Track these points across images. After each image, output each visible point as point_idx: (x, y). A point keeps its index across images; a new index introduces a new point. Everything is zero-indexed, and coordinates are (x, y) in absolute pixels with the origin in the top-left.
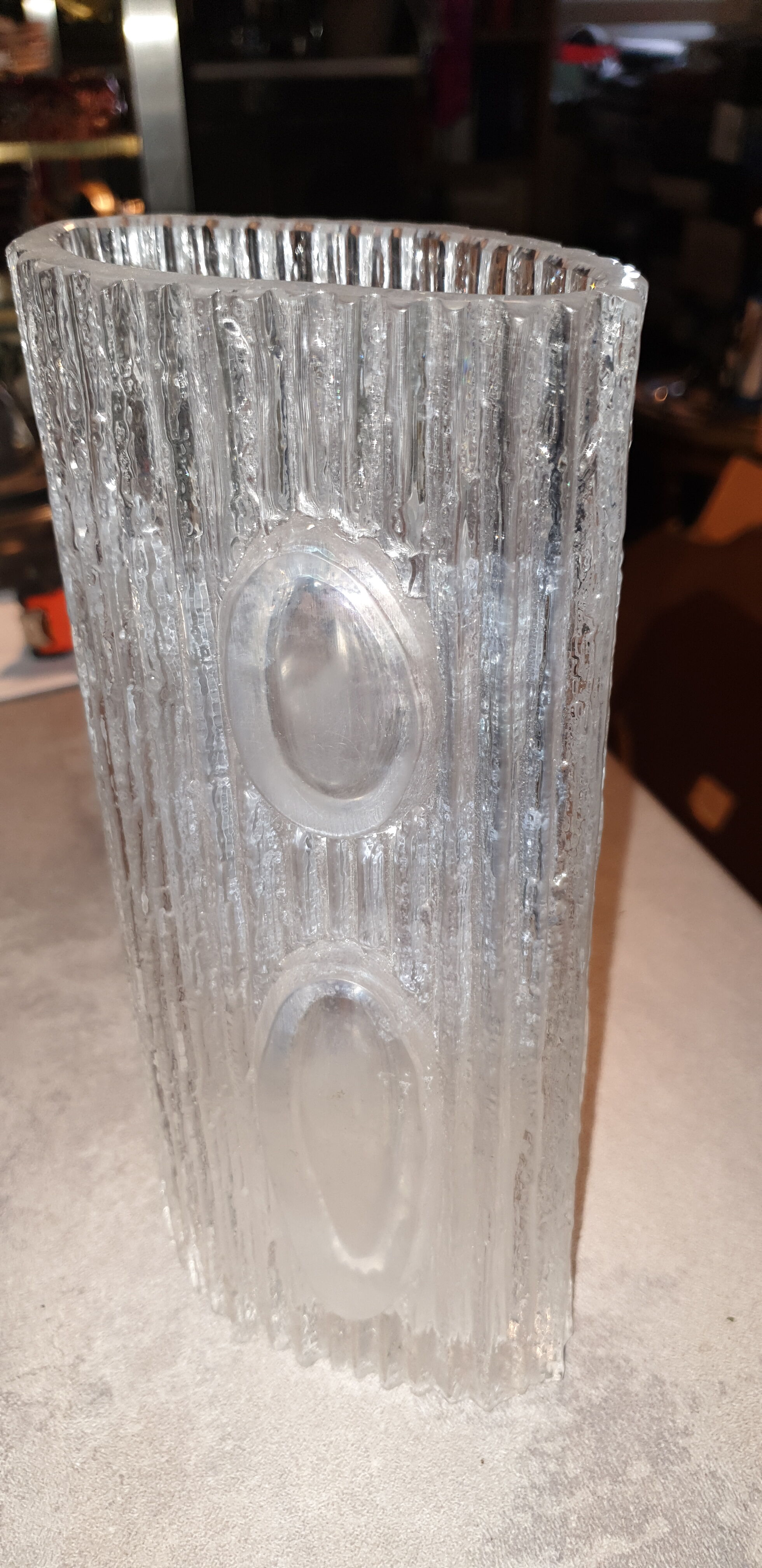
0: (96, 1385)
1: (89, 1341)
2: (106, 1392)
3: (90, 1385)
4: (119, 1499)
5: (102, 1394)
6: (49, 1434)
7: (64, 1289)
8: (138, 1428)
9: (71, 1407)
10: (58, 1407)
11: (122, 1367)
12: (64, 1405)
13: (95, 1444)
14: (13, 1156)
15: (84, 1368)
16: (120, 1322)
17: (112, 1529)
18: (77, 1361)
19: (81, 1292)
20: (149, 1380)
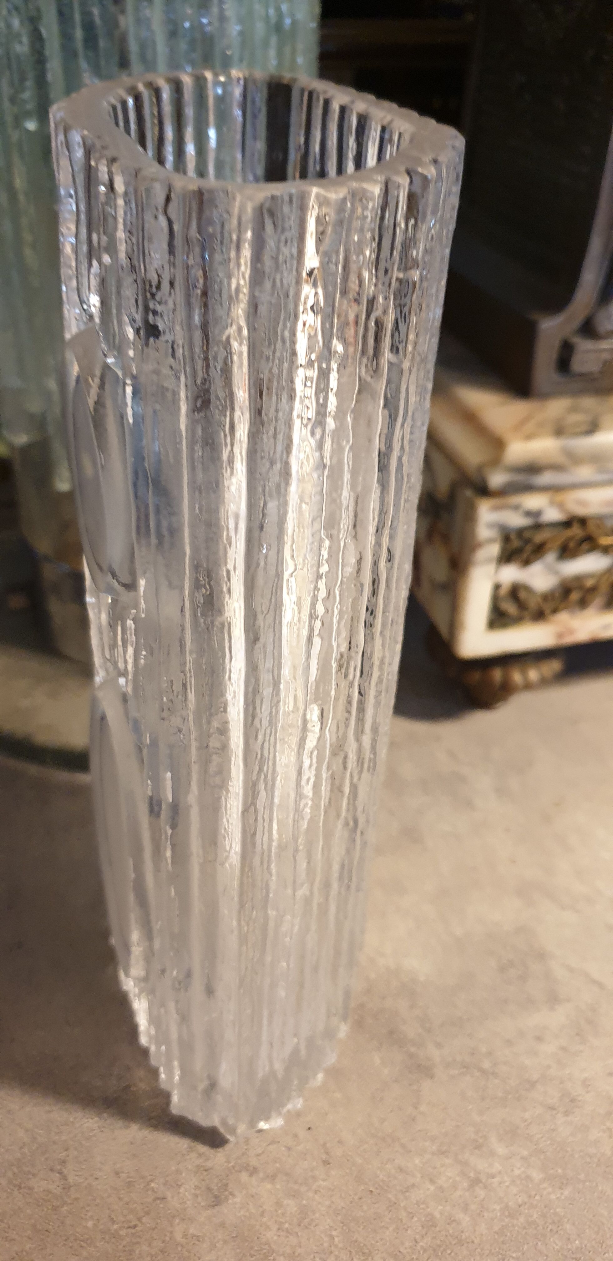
0: (226, 1190)
1: (272, 1178)
2: (217, 1201)
3: (227, 1185)
4: (116, 1226)
5: (216, 1197)
6: (184, 1155)
7: (328, 1145)
8: (178, 1237)
9: (206, 1170)
10: (207, 1159)
11: (242, 1213)
12: (209, 1164)
13: (169, 1199)
14: (483, 1072)
15: (244, 1177)
16: (291, 1205)
17: (90, 1224)
18: (251, 1169)
19: (326, 1163)
20: (225, 1242)
